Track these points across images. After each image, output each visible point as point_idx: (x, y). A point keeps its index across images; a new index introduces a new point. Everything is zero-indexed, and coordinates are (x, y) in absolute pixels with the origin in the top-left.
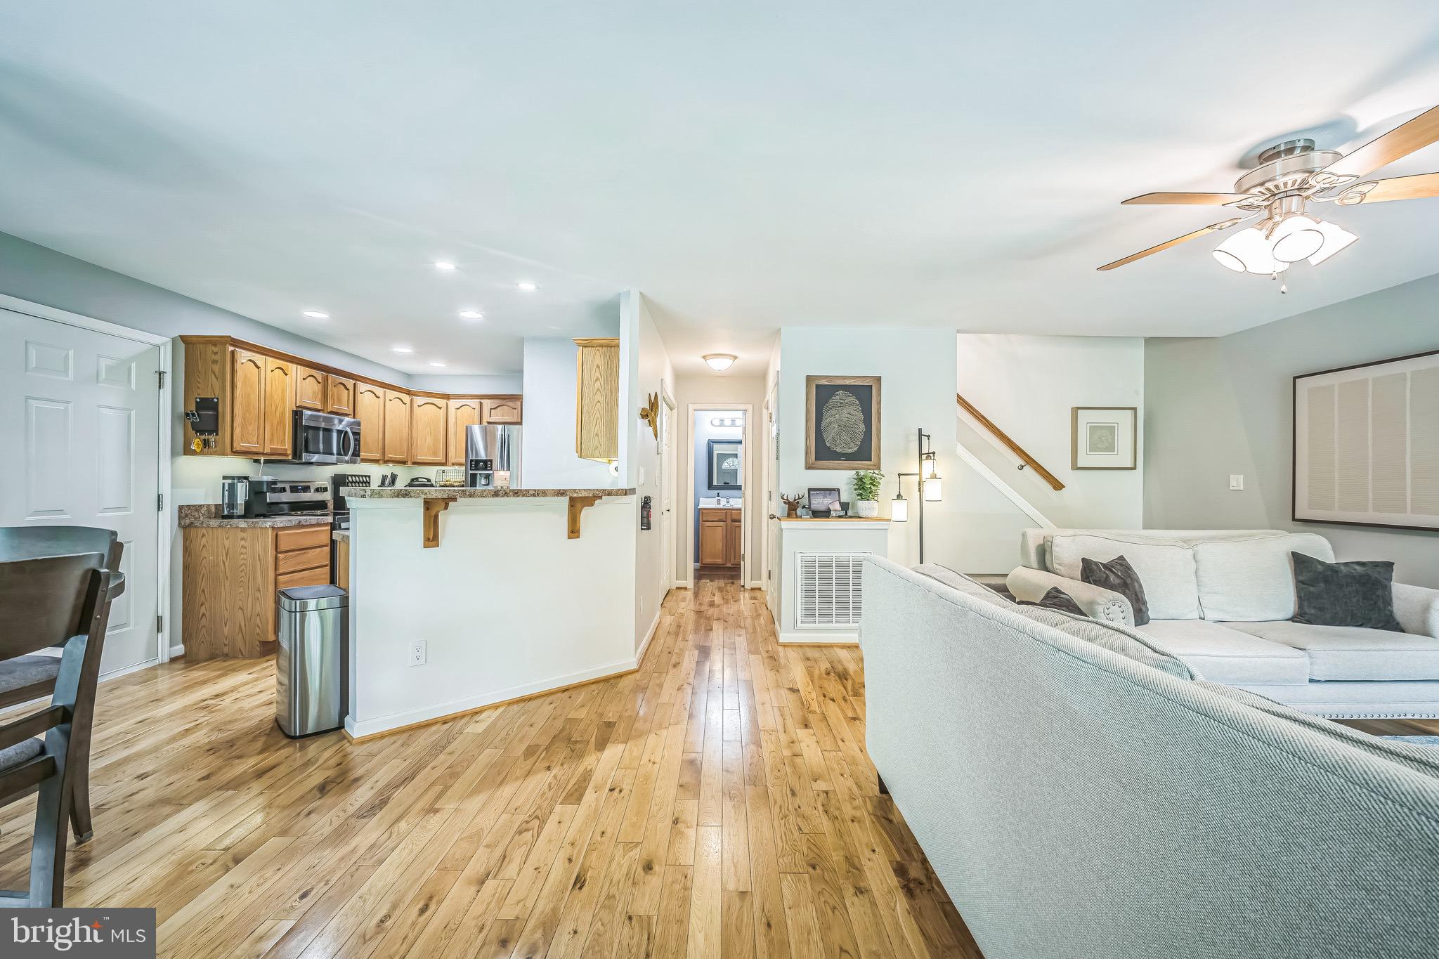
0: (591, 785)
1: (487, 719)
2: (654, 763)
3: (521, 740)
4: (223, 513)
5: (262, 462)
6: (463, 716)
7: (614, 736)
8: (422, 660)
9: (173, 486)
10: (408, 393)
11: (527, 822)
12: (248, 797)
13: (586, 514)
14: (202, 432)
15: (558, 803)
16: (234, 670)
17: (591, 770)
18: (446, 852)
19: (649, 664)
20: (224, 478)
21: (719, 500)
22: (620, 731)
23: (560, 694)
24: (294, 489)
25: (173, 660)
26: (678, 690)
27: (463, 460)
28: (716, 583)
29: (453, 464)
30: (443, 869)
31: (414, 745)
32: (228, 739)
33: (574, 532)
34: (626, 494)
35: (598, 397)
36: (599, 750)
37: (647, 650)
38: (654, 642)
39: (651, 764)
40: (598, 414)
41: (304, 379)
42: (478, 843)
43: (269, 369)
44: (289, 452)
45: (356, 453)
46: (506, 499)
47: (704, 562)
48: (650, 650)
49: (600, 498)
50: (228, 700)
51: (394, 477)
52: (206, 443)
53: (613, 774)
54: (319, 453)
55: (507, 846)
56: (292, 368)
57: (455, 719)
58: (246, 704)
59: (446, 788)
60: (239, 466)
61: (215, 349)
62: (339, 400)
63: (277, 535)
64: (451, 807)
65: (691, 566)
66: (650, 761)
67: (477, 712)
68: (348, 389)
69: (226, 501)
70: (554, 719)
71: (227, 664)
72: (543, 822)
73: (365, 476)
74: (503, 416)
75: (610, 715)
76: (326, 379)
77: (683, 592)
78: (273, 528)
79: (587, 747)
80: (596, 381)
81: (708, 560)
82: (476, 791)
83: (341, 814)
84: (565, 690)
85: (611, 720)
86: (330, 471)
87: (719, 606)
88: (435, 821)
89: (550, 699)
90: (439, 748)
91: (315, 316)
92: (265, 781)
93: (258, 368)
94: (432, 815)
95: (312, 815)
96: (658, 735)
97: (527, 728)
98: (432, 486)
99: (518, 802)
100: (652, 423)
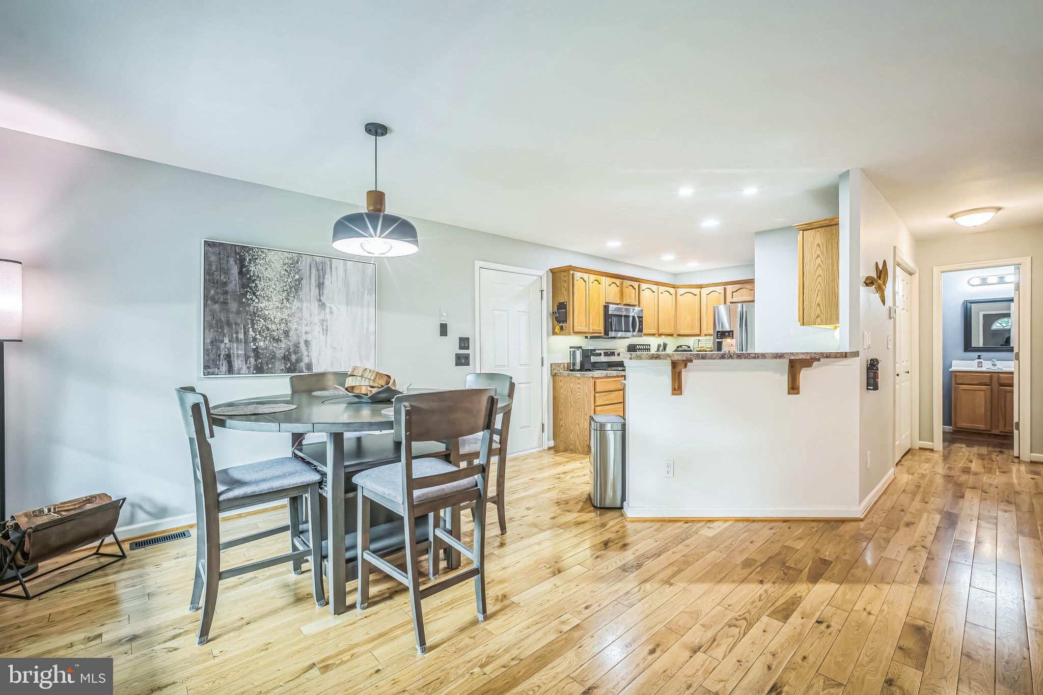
0: (799, 610)
1: (718, 527)
2: (870, 613)
3: (741, 552)
4: (571, 368)
5: (589, 337)
6: (700, 521)
7: (828, 573)
8: (671, 475)
9: (548, 353)
10: (674, 287)
11: (737, 620)
12: (569, 536)
13: (805, 375)
14: (559, 322)
15: (766, 614)
16: (575, 460)
17: (801, 597)
18: (673, 617)
19: (876, 517)
20: (571, 348)
21: (980, 363)
22: (836, 571)
23: (780, 524)
24: (606, 354)
25: (549, 449)
26: (909, 549)
27: (712, 332)
28: (975, 449)
29: (706, 335)
30: (669, 629)
31: (664, 532)
32: (566, 499)
33: (794, 388)
34: (846, 357)
35: (819, 272)
36: (811, 582)
37: (875, 503)
38: (884, 497)
39: (865, 614)
40: (819, 287)
41: (609, 285)
42: (696, 620)
43: (591, 281)
44: (602, 331)
45: (640, 330)
46: (730, 361)
47: (958, 426)
48: (879, 503)
49: (819, 360)
50: (569, 476)
51: (665, 346)
52: (562, 328)
53: (822, 608)
54: (622, 331)
55: (718, 632)
56: (603, 279)
57: (693, 521)
58: (576, 480)
59: (679, 571)
60: (578, 341)
61: (565, 274)
62: (630, 297)
63: (595, 382)
64: (682, 585)
65: (938, 428)
66: (865, 609)
67: (711, 521)
68: (635, 289)
69: (572, 361)
70: (773, 542)
71: (572, 455)
72: (750, 625)
73: (647, 345)
74: (742, 296)
75: (827, 553)
76: (622, 284)
77: (928, 453)
78: (593, 377)
79: (799, 574)
80: (817, 258)
81: (964, 424)
82: (701, 580)
83: (614, 564)
84: (786, 521)
85: (827, 559)
86: (626, 342)
87: (976, 474)
88: (669, 591)
89: (772, 524)
90: (680, 539)
91: (614, 245)
92: (580, 530)
93: (585, 282)
94: (668, 586)
95: (599, 559)
96: (878, 588)
97: (748, 543)
98: (691, 351)
99: (732, 600)
100: (880, 290)
